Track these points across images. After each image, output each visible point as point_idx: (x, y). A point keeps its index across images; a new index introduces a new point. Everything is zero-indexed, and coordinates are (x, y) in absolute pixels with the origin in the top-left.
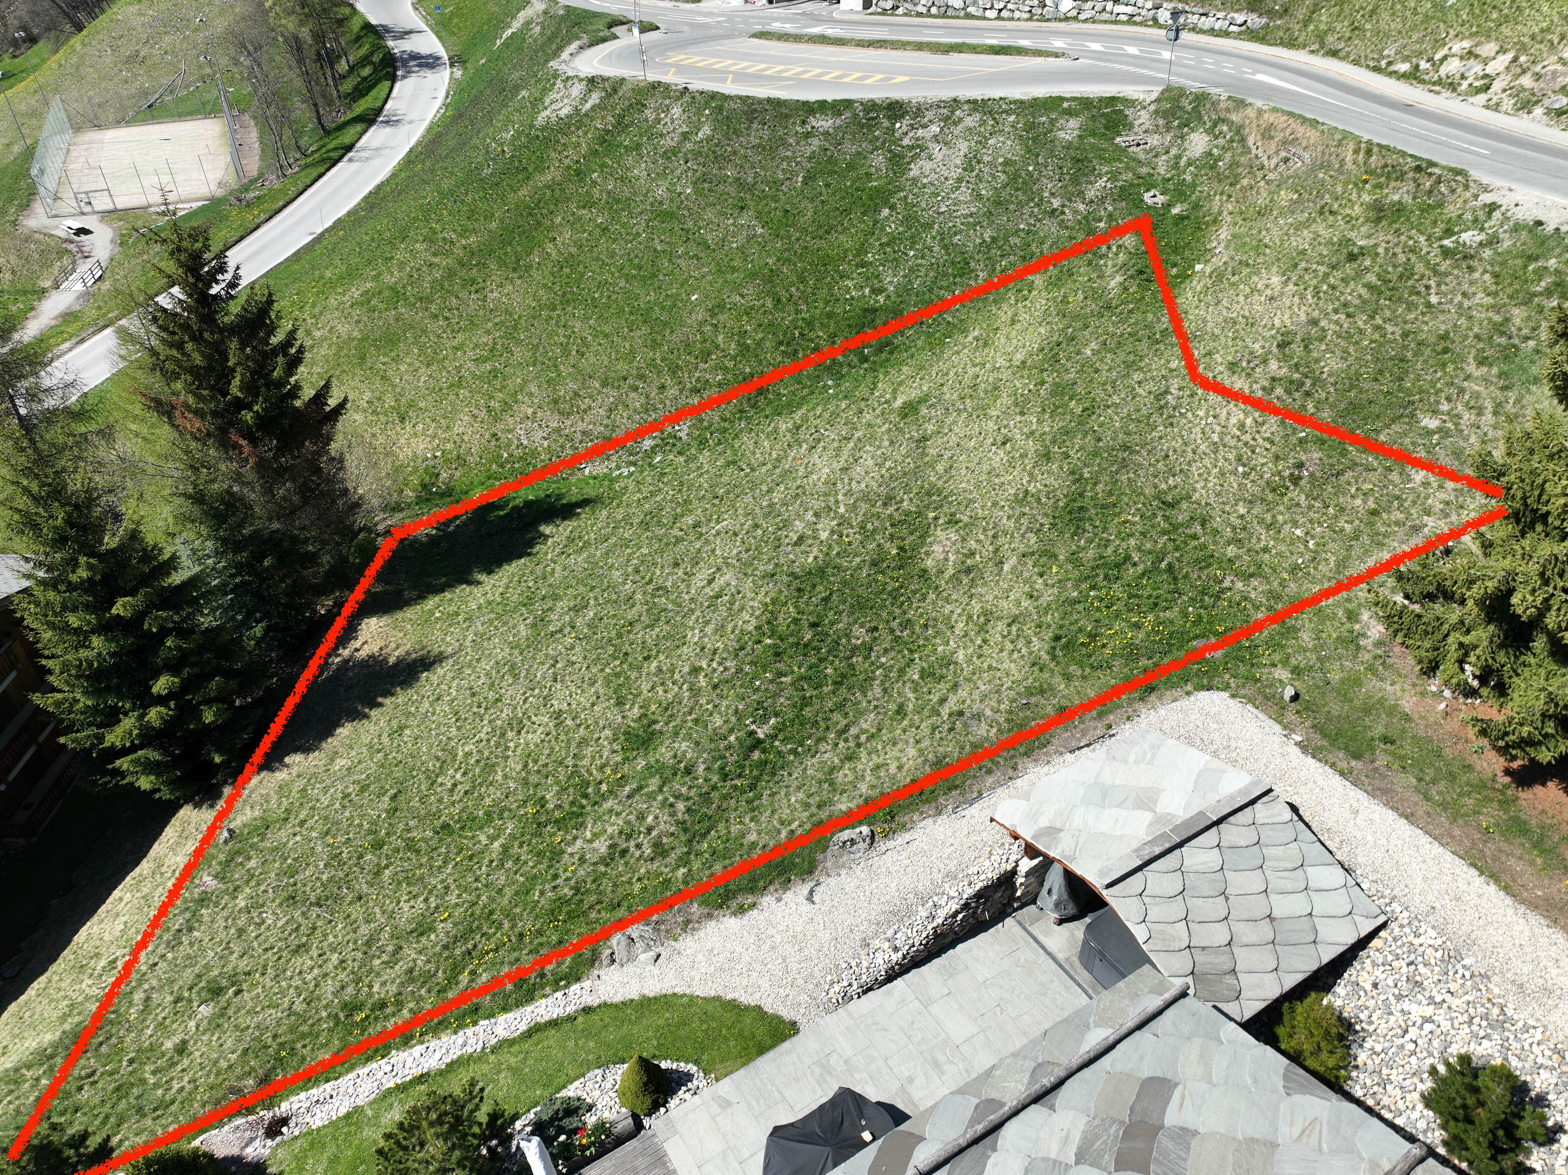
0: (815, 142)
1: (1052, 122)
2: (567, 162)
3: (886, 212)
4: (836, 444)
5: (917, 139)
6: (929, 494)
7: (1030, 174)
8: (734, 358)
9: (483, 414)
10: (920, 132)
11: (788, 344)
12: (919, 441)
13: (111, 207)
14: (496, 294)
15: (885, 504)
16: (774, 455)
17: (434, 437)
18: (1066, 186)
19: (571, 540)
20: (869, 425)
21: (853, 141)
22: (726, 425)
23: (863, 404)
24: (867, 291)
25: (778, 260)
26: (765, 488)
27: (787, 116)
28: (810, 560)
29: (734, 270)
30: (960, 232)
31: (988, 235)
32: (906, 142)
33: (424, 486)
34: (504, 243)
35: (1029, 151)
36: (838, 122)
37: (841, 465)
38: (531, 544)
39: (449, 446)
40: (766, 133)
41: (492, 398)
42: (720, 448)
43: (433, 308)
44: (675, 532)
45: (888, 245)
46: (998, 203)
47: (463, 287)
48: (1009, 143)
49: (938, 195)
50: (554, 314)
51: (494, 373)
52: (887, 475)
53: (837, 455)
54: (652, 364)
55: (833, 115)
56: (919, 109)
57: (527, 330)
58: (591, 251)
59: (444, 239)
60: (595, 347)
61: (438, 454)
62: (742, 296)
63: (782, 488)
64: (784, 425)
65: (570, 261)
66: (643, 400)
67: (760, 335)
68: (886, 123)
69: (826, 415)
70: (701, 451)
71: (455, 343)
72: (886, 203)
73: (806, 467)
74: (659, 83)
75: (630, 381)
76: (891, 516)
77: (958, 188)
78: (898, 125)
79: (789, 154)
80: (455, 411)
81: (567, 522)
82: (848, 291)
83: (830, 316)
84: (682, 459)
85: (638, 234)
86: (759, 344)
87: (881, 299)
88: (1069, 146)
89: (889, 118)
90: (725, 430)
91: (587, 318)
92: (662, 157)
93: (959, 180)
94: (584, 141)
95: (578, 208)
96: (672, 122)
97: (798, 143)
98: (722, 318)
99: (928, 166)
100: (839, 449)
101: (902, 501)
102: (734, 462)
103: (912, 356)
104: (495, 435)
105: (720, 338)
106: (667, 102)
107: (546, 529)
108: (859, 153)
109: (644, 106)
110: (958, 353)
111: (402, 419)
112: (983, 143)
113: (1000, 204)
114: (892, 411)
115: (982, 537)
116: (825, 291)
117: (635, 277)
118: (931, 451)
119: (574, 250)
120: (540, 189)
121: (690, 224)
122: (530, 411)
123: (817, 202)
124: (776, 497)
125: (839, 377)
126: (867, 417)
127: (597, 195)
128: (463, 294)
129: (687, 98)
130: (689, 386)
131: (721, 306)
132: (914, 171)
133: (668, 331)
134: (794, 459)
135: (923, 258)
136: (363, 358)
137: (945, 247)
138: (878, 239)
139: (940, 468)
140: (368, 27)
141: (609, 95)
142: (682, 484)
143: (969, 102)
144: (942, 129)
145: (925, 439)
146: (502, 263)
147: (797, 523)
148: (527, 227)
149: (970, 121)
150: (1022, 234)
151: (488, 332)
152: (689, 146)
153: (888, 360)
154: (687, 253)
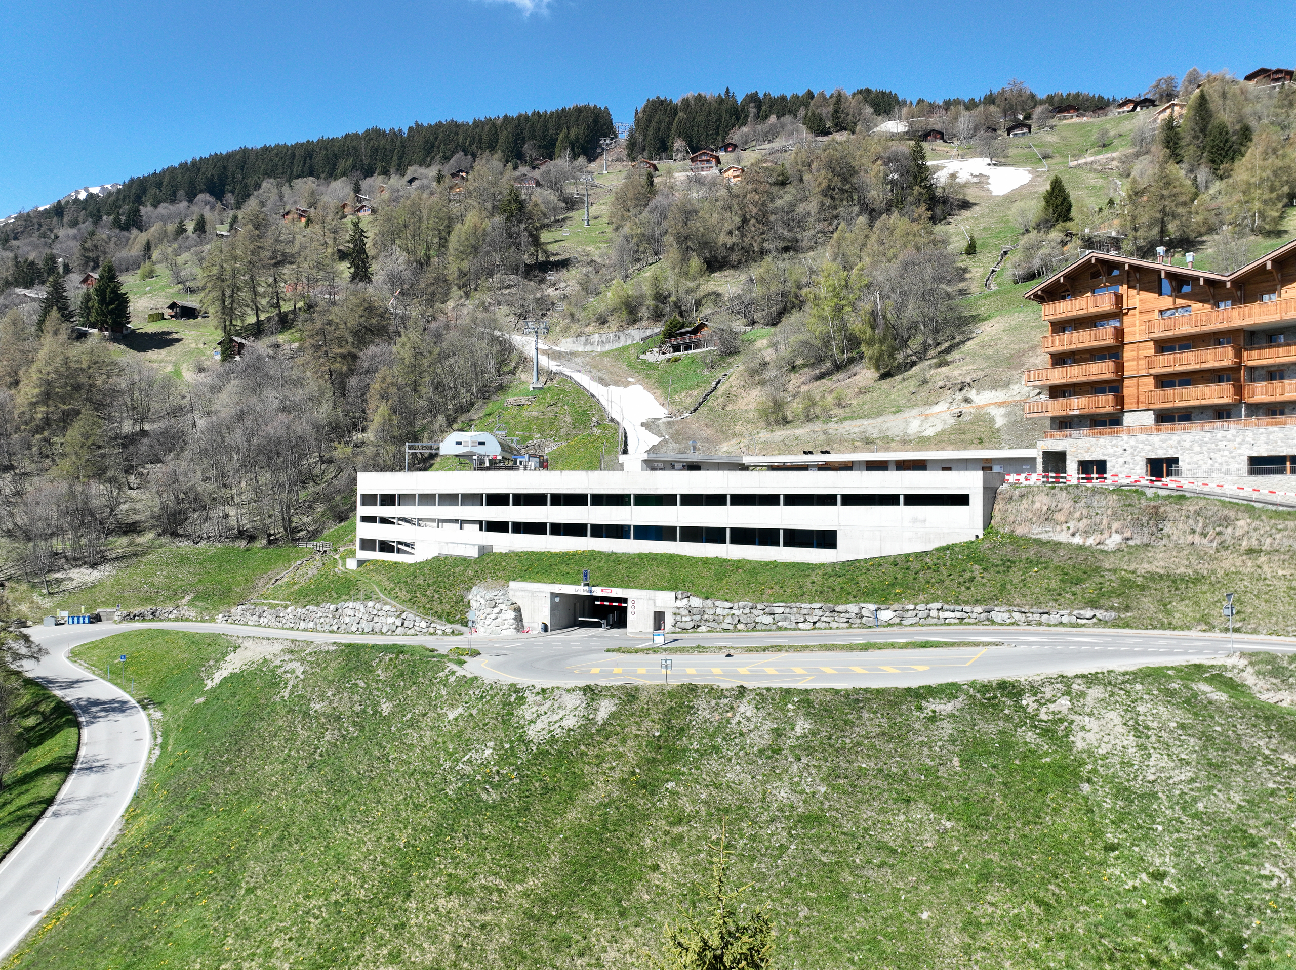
1: (1187, 687)
3: (1086, 787)
5: (1054, 713)
10: (1052, 707)
21: (986, 720)
24: (1144, 877)
27: (896, 703)
32: (1044, 717)
36: (958, 704)
45: (1120, 821)
49: (1130, 764)
55: (948, 698)
56: (1032, 686)
68: (1009, 702)
77: (1148, 756)
78: (1023, 702)
93: (1141, 747)
96: (748, 720)
106: (724, 701)
108: (1002, 732)
129: (752, 696)
140: (27, 680)
143: (1077, 676)
144: (1072, 703)
149: (1095, 693)
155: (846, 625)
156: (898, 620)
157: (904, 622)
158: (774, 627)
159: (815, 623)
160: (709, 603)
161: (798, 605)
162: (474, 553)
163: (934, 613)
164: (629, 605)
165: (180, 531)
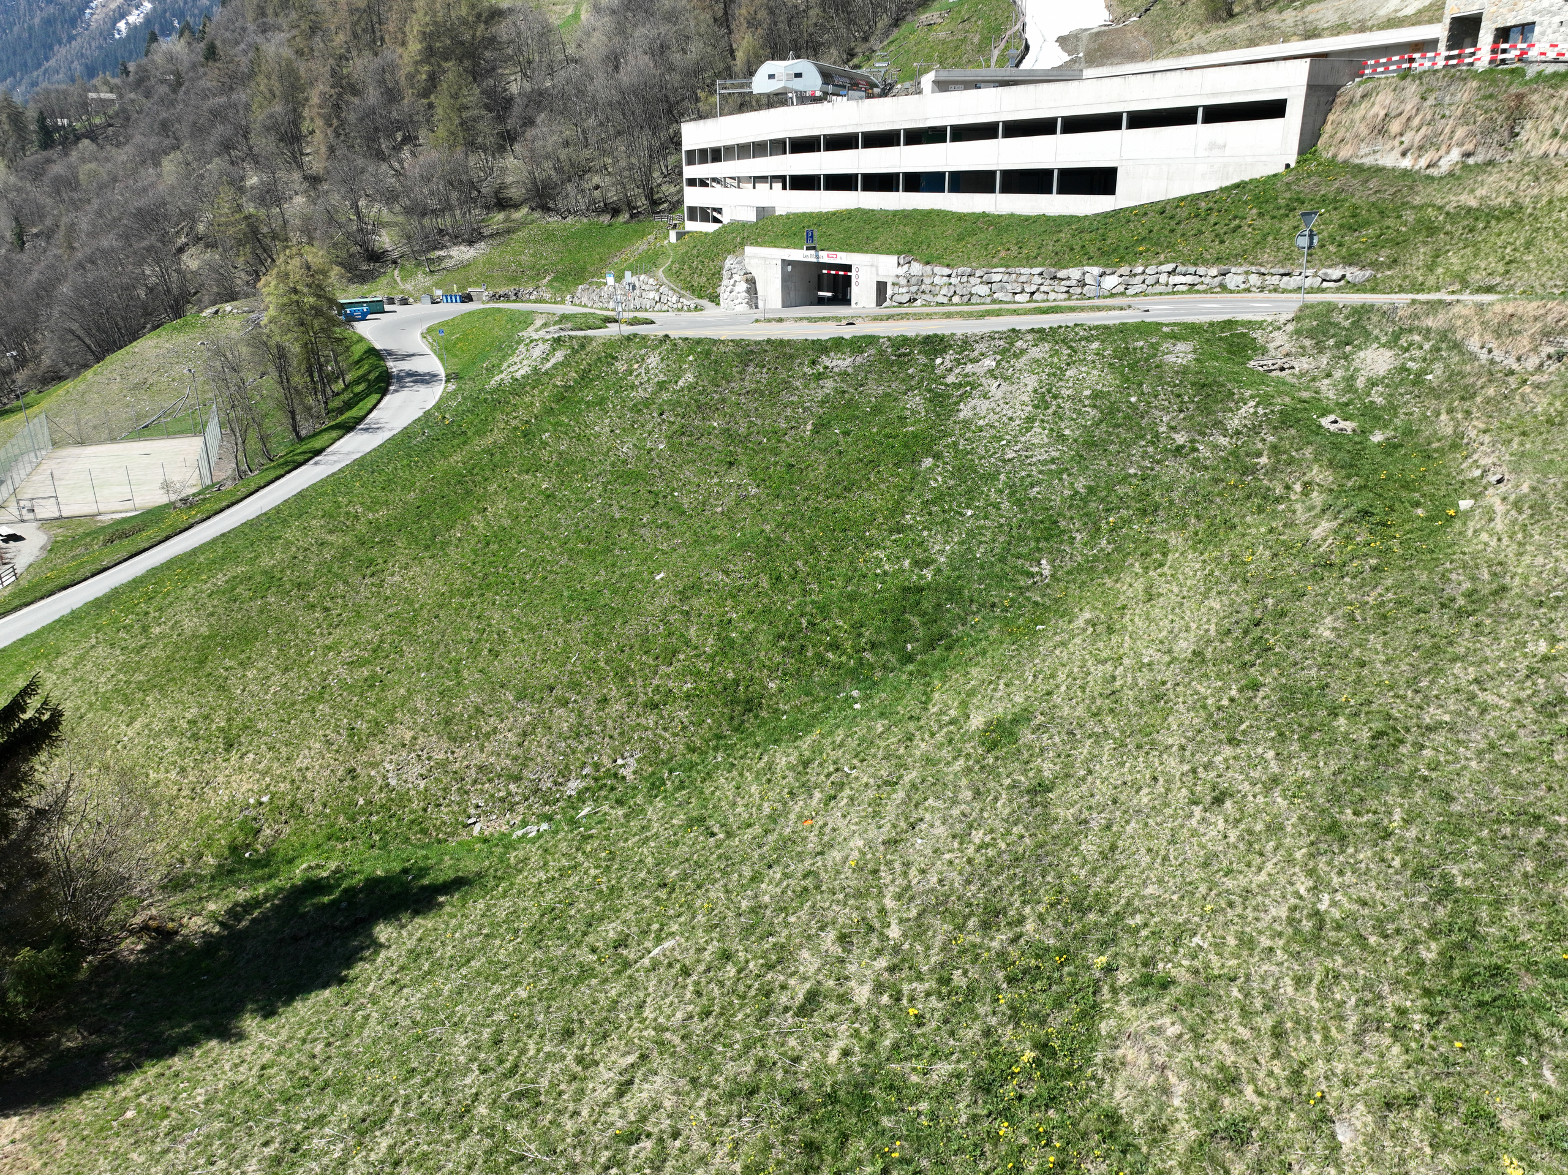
0: (829, 384)
1: (1153, 346)
2: (516, 422)
3: (928, 462)
4: (871, 794)
5: (966, 375)
6: (1080, 908)
7: (1134, 407)
8: (711, 658)
9: (342, 740)
10: (969, 368)
11: (792, 638)
12: (1032, 791)
13: (56, 514)
14: (397, 578)
15: (985, 926)
16: (766, 810)
17: (264, 774)
18: (1192, 417)
19: (415, 956)
20: (928, 761)
21: (879, 381)
22: (695, 757)
23: (912, 726)
24: (907, 563)
25: (778, 526)
26: (747, 872)
27: (791, 356)
28: (833, 1057)
29: (716, 540)
30: (1039, 483)
31: (1080, 485)
32: (951, 379)
33: (234, 849)
34: (420, 516)
35: (1128, 380)
36: (859, 360)
37: (886, 832)
38: (350, 960)
39: (283, 787)
40: (765, 377)
41: (359, 715)
42: (681, 795)
43: (312, 597)
44: (584, 956)
45: (934, 503)
46: (1090, 445)
47: (357, 569)
48: (1095, 372)
49: (1001, 438)
50: (467, 603)
51: (371, 682)
52: (979, 859)
53: (876, 814)
54: (592, 668)
55: (853, 352)
56: (966, 343)
57: (429, 622)
58: (528, 523)
59: (348, 513)
60: (515, 643)
61: (265, 799)
62: (727, 573)
63: (777, 873)
64: (784, 758)
65: (501, 536)
66: (573, 719)
67: (751, 626)
68: (922, 359)
69: (852, 743)
70: (651, 798)
71: (329, 641)
72: (928, 452)
73: (821, 834)
74: (635, 335)
75: (558, 692)
76: (1002, 955)
77: (1028, 430)
78: (939, 361)
79: (795, 399)
80: (305, 734)
81: (419, 920)
82: (879, 564)
83: (852, 598)
84: (621, 812)
85: (592, 500)
86: (748, 638)
87: (928, 574)
88: (1184, 371)
89: (926, 354)
90: (693, 766)
91: (510, 606)
92: (631, 410)
93: (1030, 420)
94: (538, 400)
95: (519, 473)
96: (647, 371)
97: (806, 386)
98: (696, 602)
99: (983, 406)
100: (877, 802)
101: (1021, 920)
102: (701, 820)
103: (984, 653)
104: (353, 770)
105: (693, 631)
106: (643, 352)
107: (383, 932)
108: (889, 395)
109: (615, 358)
110: (1063, 644)
111: (229, 746)
112: (1058, 374)
113: (1094, 444)
114: (967, 737)
115: (1244, 1033)
116: (846, 563)
117: (582, 551)
118: (1061, 812)
119: (506, 522)
120: (477, 453)
121: (661, 486)
122: (409, 735)
123: (833, 453)
124: (768, 891)
125: (870, 686)
126: (922, 747)
127: (545, 454)
128: (355, 580)
129: (668, 346)
130: (642, 698)
131: (696, 587)
132: (965, 412)
133: (620, 621)
134: (800, 817)
135: (986, 518)
136: (202, 662)
137: (1019, 503)
138: (920, 496)
139: (1089, 847)
140: (372, 352)
141: (575, 352)
142: (612, 857)
143: (1032, 330)
144: (998, 363)
145: (1042, 788)
146: (413, 539)
147: (805, 954)
148: (453, 497)
149: (1035, 353)
150: (1135, 481)
151: (377, 627)
152: (665, 396)
153: (944, 660)
154: (654, 521)
155: (1065, 296)
156: (1121, 289)
157: (1128, 292)
158: (989, 300)
159: (1033, 294)
160: (928, 268)
161: (1018, 270)
162: (752, 217)
163: (1163, 278)
164: (853, 274)
165: (551, 205)
